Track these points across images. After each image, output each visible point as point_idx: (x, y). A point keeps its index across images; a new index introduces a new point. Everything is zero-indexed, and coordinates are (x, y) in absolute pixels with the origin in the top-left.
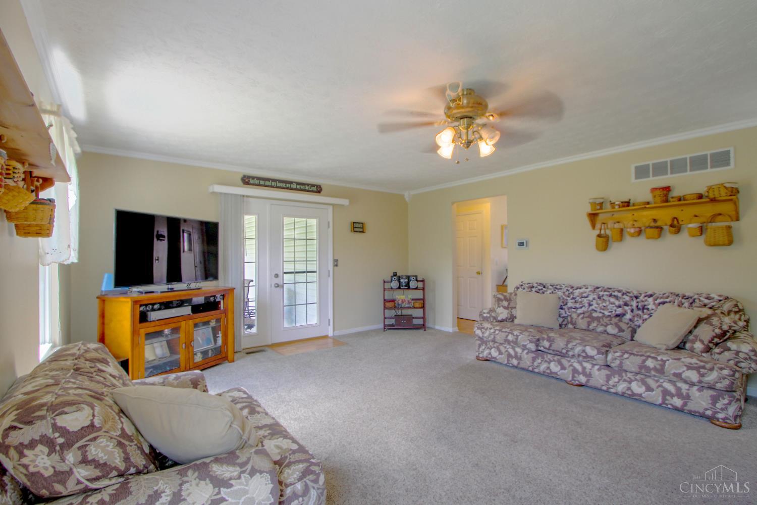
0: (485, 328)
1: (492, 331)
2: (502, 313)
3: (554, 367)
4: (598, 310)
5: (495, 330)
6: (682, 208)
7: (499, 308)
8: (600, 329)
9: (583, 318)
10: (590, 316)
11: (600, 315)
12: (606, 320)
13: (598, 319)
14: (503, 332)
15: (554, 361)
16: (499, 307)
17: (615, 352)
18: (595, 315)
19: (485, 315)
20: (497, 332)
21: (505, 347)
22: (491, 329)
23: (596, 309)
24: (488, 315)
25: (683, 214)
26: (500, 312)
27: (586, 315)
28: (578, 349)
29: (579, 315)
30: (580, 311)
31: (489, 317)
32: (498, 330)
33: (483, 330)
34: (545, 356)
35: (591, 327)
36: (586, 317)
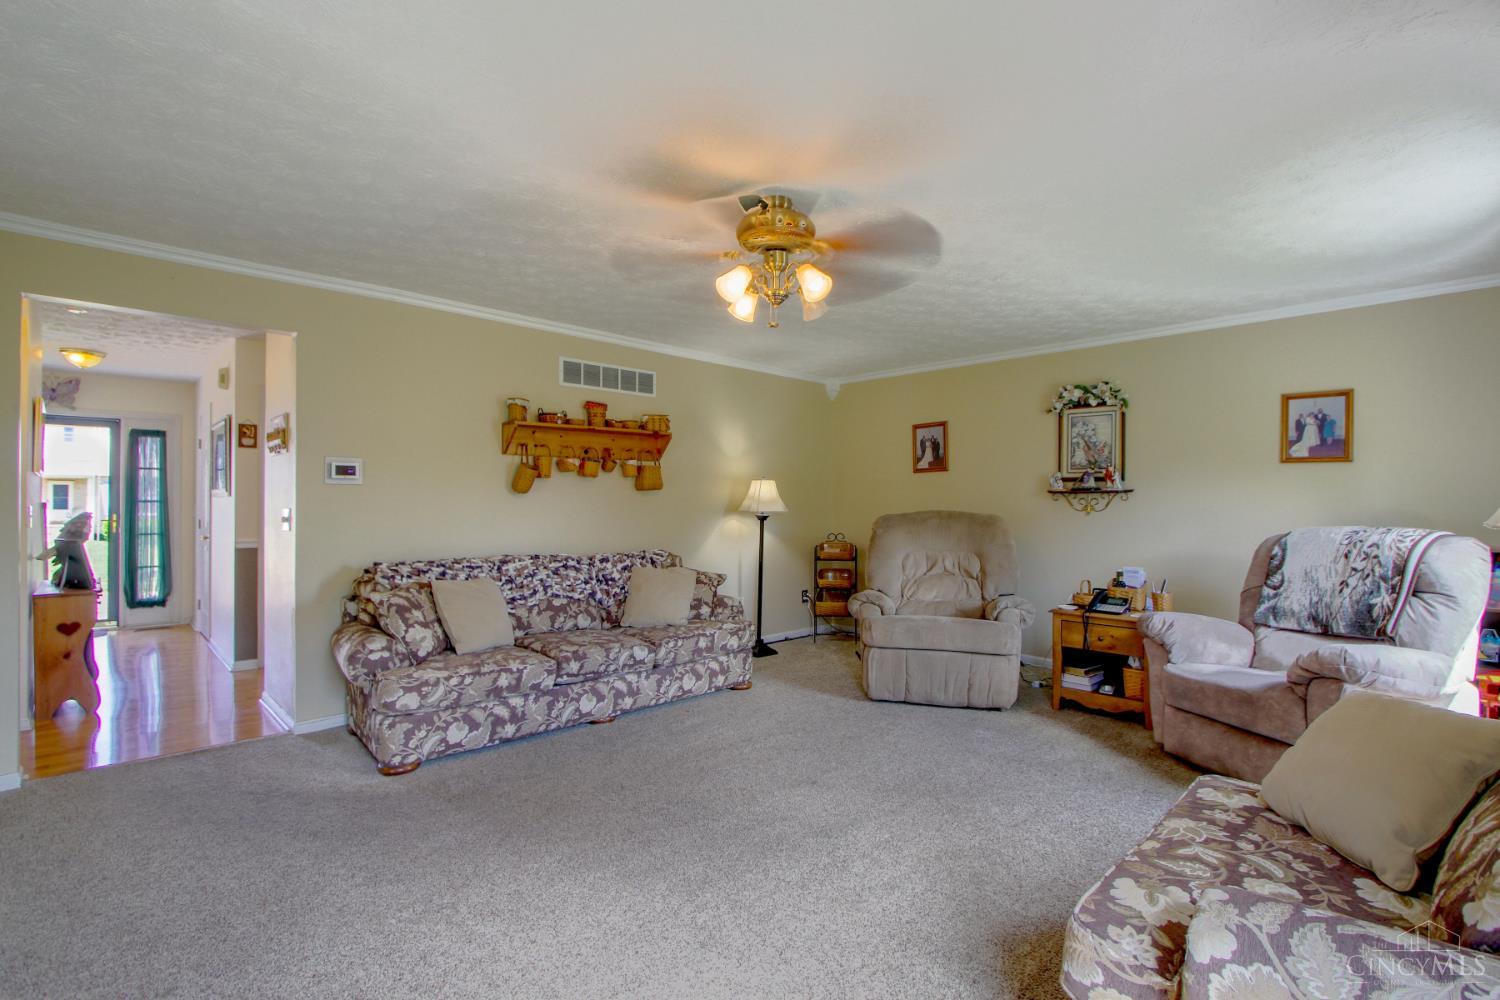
0: (432, 681)
1: (454, 681)
2: (423, 639)
3: (587, 705)
4: (561, 593)
5: (463, 677)
6: (612, 436)
7: (410, 630)
8: (570, 624)
9: (539, 613)
10: (550, 607)
11: (565, 601)
12: (574, 607)
13: (563, 609)
14: (484, 674)
15: (586, 692)
16: (409, 626)
17: (667, 643)
18: (557, 603)
19: (374, 657)
20: (468, 680)
21: (485, 709)
22: (448, 679)
23: (557, 593)
24: (386, 654)
25: (617, 445)
26: (418, 638)
27: (543, 606)
28: (624, 657)
29: (530, 609)
30: (531, 602)
31: (391, 659)
32: (469, 674)
33: (424, 689)
34: (570, 691)
35: (556, 625)
36: (545, 610)
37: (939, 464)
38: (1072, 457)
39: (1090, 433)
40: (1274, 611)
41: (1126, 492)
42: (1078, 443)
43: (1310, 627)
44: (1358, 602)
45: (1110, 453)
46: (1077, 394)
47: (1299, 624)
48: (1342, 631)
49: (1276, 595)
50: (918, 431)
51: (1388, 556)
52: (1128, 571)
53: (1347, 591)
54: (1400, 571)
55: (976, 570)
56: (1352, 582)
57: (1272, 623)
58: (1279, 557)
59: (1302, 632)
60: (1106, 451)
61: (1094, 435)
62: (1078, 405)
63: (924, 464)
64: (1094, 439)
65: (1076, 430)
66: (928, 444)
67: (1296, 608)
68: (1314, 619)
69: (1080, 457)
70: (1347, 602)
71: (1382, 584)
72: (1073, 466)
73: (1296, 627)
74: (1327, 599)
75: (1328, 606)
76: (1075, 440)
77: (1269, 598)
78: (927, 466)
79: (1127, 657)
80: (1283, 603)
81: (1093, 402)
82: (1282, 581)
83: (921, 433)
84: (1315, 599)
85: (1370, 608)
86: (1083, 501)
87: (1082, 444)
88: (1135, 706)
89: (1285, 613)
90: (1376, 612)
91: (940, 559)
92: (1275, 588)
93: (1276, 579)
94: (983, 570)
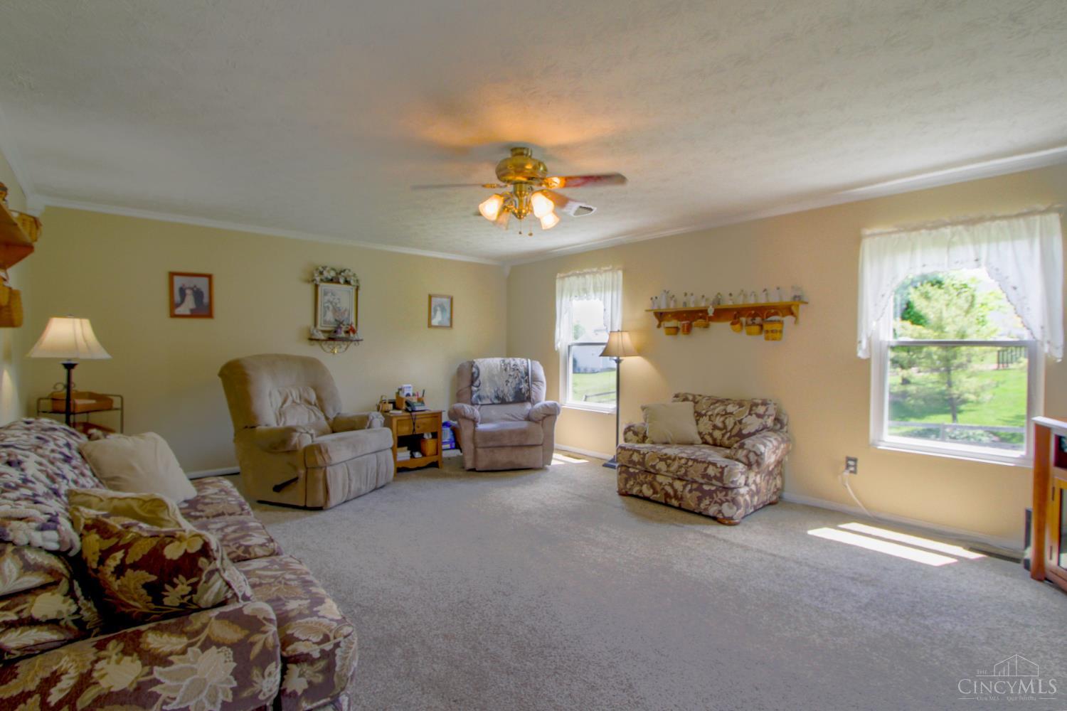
37: (204, 310)
38: (325, 316)
39: (336, 301)
40: (479, 397)
41: (358, 341)
42: (328, 308)
43: (496, 401)
44: (515, 388)
45: (349, 315)
46: (333, 274)
47: (491, 400)
48: (511, 400)
49: (478, 390)
50: (176, 279)
51: (522, 369)
52: (407, 387)
53: (509, 384)
54: (527, 374)
55: (313, 398)
56: (510, 380)
57: (480, 403)
58: (477, 373)
59: (493, 404)
60: (347, 313)
61: (339, 302)
62: (331, 281)
63: (185, 309)
64: (338, 305)
65: (327, 298)
66: (188, 292)
67: (489, 394)
68: (497, 397)
69: (330, 316)
70: (510, 388)
71: (522, 380)
72: (325, 322)
73: (490, 402)
74: (501, 389)
75: (502, 391)
76: (326, 305)
77: (476, 392)
78: (188, 312)
79: (423, 435)
80: (482, 393)
81: (342, 281)
82: (480, 384)
83: (179, 281)
84: (496, 389)
85: (521, 389)
86: (331, 346)
87: (331, 307)
88: (434, 459)
89: (484, 398)
90: (523, 391)
91: (289, 395)
92: (477, 387)
93: (477, 383)
94: (318, 398)
